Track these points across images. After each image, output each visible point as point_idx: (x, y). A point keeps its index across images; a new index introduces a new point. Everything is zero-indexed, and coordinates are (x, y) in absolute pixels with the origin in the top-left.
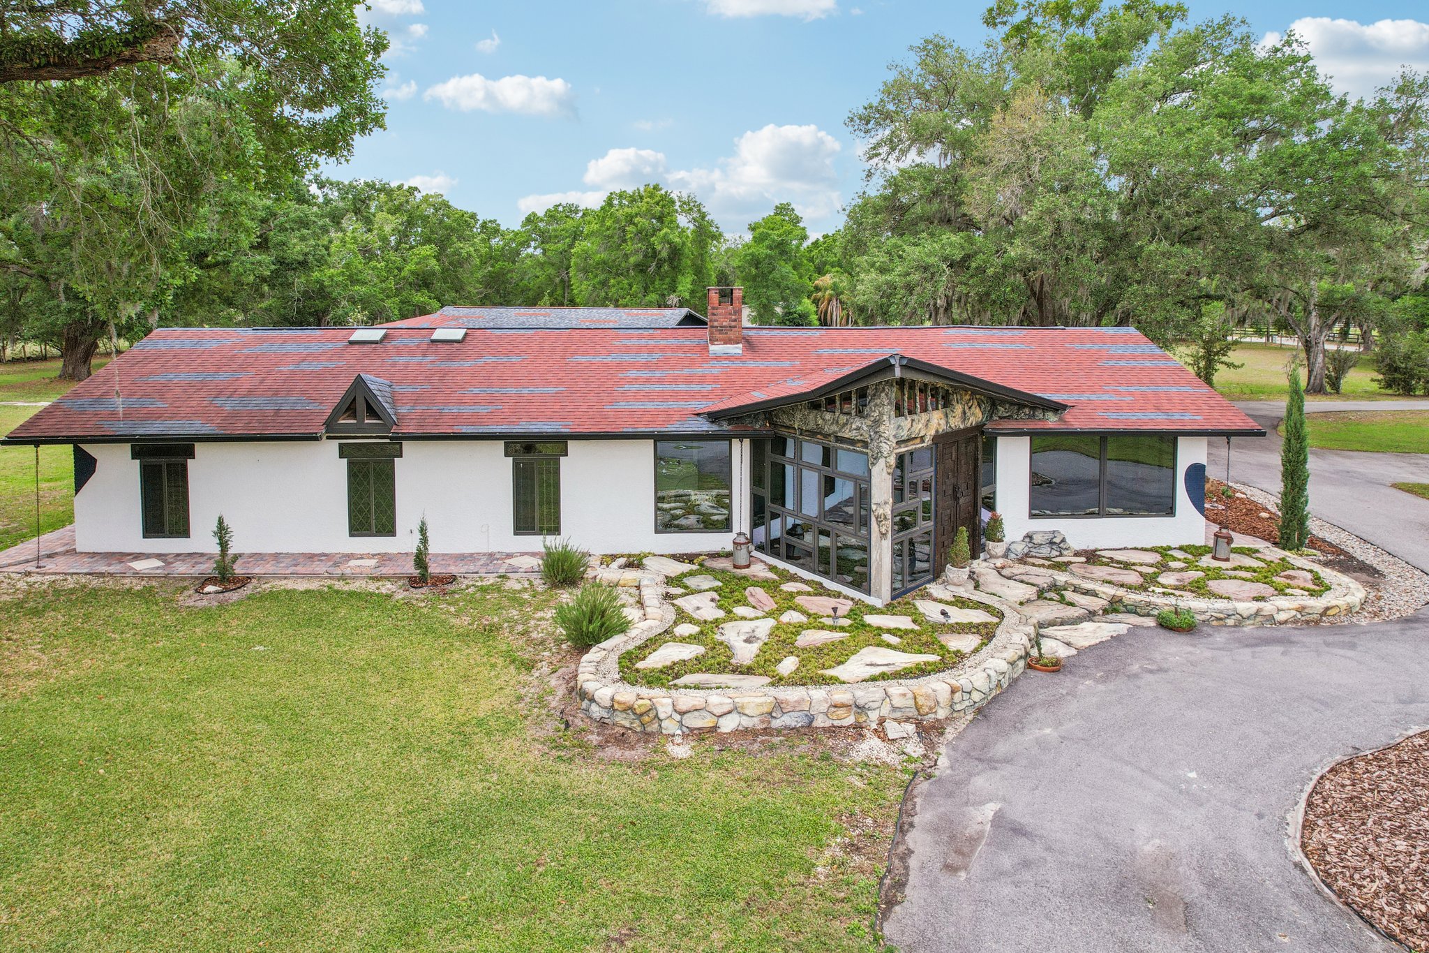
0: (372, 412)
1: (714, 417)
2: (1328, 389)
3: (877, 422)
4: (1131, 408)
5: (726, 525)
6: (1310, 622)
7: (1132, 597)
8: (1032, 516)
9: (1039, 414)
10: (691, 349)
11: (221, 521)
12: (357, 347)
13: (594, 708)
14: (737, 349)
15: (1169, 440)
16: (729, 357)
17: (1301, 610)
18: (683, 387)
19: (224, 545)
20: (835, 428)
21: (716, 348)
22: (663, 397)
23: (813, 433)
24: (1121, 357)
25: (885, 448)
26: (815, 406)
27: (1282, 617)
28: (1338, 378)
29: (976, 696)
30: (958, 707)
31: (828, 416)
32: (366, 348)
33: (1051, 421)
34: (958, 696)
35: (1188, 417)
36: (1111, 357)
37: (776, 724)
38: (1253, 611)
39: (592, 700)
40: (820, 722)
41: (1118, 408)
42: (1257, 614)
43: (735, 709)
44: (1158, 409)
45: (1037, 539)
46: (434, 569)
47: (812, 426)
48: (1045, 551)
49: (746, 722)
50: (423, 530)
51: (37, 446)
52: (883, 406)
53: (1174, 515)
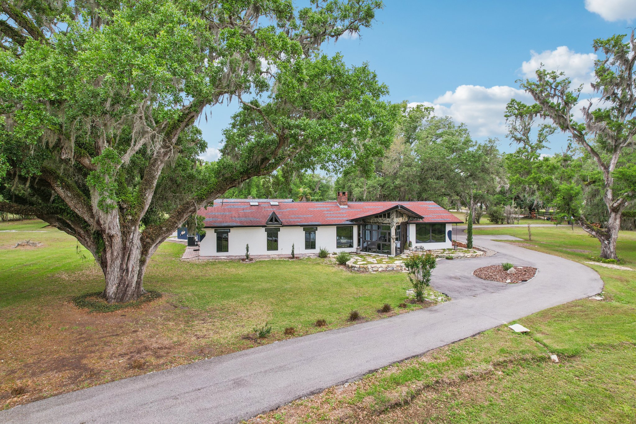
0: (276, 221)
1: (352, 221)
2: (476, 222)
3: (393, 219)
4: (436, 218)
5: (351, 246)
7: (440, 255)
8: (417, 242)
9: (418, 219)
10: (335, 207)
11: (247, 245)
12: (253, 207)
13: (355, 268)
14: (346, 207)
15: (443, 225)
16: (345, 209)
17: (472, 255)
18: (339, 215)
19: (248, 250)
20: (382, 221)
21: (342, 207)
22: (336, 217)
23: (376, 223)
24: (432, 208)
25: (394, 224)
26: (381, 216)
27: (468, 257)
28: (479, 219)
31: (380, 219)
32: (256, 207)
33: (420, 221)
35: (448, 220)
36: (429, 208)
37: (388, 269)
38: (463, 255)
40: (395, 269)
41: (433, 218)
43: (381, 267)
44: (442, 218)
45: (418, 247)
46: (295, 255)
47: (376, 221)
48: (420, 250)
49: (383, 269)
50: (293, 247)
52: (394, 216)
53: (445, 242)
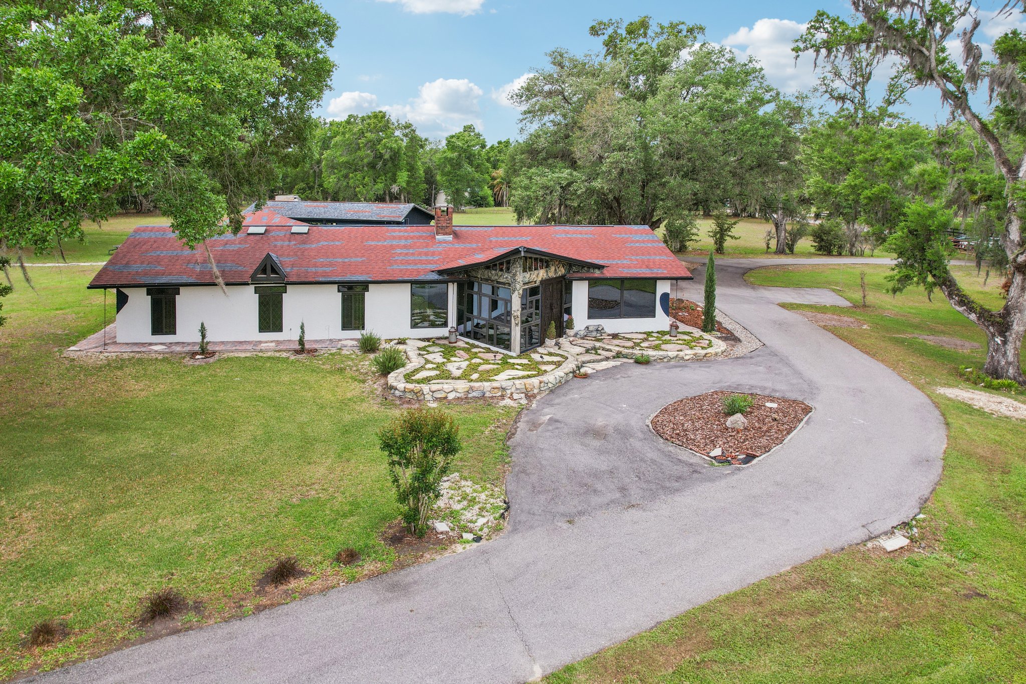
0: (274, 271)
1: (440, 272)
2: (788, 251)
3: (515, 275)
4: (635, 267)
5: (445, 324)
6: (697, 359)
7: (625, 351)
8: (589, 317)
9: (593, 271)
10: (426, 238)
11: (202, 324)
12: (252, 236)
13: (397, 392)
14: (450, 238)
15: (653, 281)
16: (445, 242)
17: (695, 355)
18: (424, 258)
19: (203, 336)
20: (496, 277)
21: (439, 237)
22: (415, 263)
23: (487, 280)
24: (638, 241)
25: (518, 286)
26: (488, 268)
27: (687, 357)
28: (793, 245)
29: (550, 385)
30: (542, 389)
31: (493, 272)
32: (258, 237)
33: (597, 273)
34: (542, 385)
35: (660, 271)
37: (470, 396)
38: (675, 355)
39: (396, 389)
40: (487, 394)
41: (629, 267)
42: (677, 356)
43: (454, 390)
44: (647, 267)
45: (591, 329)
46: (307, 346)
47: (486, 277)
48: (594, 334)
49: (458, 395)
50: (302, 328)
51: (105, 289)
52: (517, 269)
53: (654, 316)
